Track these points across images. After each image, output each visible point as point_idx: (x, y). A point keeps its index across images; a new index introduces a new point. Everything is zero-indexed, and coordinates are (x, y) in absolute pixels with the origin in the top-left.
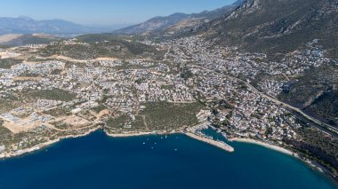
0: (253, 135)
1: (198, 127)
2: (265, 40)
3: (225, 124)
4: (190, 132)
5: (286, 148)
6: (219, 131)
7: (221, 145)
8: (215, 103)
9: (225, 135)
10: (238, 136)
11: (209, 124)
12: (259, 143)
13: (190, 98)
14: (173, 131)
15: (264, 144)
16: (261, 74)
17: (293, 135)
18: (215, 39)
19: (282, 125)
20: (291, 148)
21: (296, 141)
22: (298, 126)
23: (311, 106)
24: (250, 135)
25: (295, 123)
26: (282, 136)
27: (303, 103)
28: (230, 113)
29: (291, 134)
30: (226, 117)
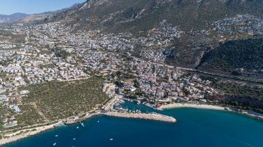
2: (122, 24)
10: (163, 103)
11: (121, 97)
13: (84, 74)
16: (138, 46)
17: (212, 91)
18: (75, 25)
19: (193, 84)
20: (219, 104)
21: (220, 96)
22: (208, 82)
23: (204, 64)
24: (173, 100)
25: (203, 80)
26: (201, 94)
27: (194, 63)
28: (136, 81)
29: (210, 90)
30: (134, 86)
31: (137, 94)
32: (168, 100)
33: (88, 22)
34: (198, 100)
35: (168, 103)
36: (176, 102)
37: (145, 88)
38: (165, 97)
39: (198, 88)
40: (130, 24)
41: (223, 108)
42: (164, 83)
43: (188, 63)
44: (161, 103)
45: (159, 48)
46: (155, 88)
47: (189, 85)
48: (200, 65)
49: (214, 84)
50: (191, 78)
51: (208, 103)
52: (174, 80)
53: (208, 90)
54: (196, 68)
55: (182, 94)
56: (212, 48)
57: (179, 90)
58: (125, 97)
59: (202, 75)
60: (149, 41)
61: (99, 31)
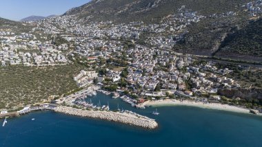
0: (170, 92)
1: (79, 94)
3: (121, 84)
4: (64, 104)
5: (232, 104)
6: (117, 95)
7: (128, 117)
8: (101, 64)
9: (128, 100)
10: (150, 98)
11: (97, 88)
12: (186, 103)
13: (64, 60)
14: (27, 109)
15: (194, 104)
16: (146, 33)
17: (231, 83)
19: (204, 74)
20: (241, 104)
21: (243, 91)
22: (227, 71)
23: (224, 49)
24: (167, 94)
25: (219, 68)
26: (214, 87)
27: (211, 48)
28: (125, 70)
29: (228, 82)
30: (122, 75)
31: (119, 85)
32: (160, 94)
34: (207, 96)
35: (158, 98)
36: (171, 97)
37: (133, 78)
38: (157, 89)
39: (211, 79)
41: (247, 111)
42: (162, 73)
43: (202, 48)
44: (146, 98)
45: (170, 34)
46: (148, 78)
47: (198, 75)
48: (219, 50)
49: (236, 74)
50: (203, 67)
51: (223, 102)
52: (178, 69)
53: (225, 82)
54: (214, 54)
55: (183, 87)
56: (239, 28)
57: (180, 81)
58: (102, 88)
59: (220, 62)
60: (159, 27)
61: (111, 22)
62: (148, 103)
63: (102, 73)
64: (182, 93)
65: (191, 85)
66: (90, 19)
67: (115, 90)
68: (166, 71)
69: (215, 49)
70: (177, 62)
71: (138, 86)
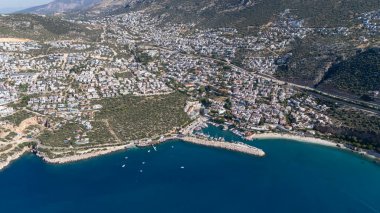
0: (273, 126)
1: (193, 126)
2: (226, 14)
5: (325, 138)
6: (226, 128)
9: (237, 132)
10: (256, 131)
11: (205, 119)
12: (286, 136)
15: (293, 137)
16: (243, 50)
17: (326, 120)
18: (164, 15)
19: (303, 109)
20: (331, 138)
21: (335, 128)
22: (325, 107)
23: (326, 82)
24: (270, 128)
25: (318, 104)
26: (311, 123)
27: (313, 78)
28: (227, 101)
29: (323, 119)
30: (225, 107)
31: (226, 117)
32: (264, 128)
33: (181, 11)
34: (304, 131)
35: (262, 132)
36: (274, 131)
37: (238, 110)
38: (260, 124)
39: (309, 114)
40: (237, 15)
41: (334, 144)
42: (264, 106)
43: (304, 78)
44: (253, 132)
45: (270, 54)
46: (251, 111)
47: (298, 109)
48: (322, 81)
49: (331, 112)
50: (304, 101)
51: (317, 136)
52: (280, 102)
53: (321, 118)
54: (315, 86)
55: (284, 122)
56: (344, 58)
57: (281, 115)
58: (211, 120)
59: (320, 97)
60: (258, 42)
61: (193, 25)
62: (254, 136)
63: (205, 103)
64: (283, 128)
65: (291, 120)
66: (165, 18)
67: (223, 122)
68: (268, 104)
69: (318, 80)
70: (279, 94)
71: (243, 120)
